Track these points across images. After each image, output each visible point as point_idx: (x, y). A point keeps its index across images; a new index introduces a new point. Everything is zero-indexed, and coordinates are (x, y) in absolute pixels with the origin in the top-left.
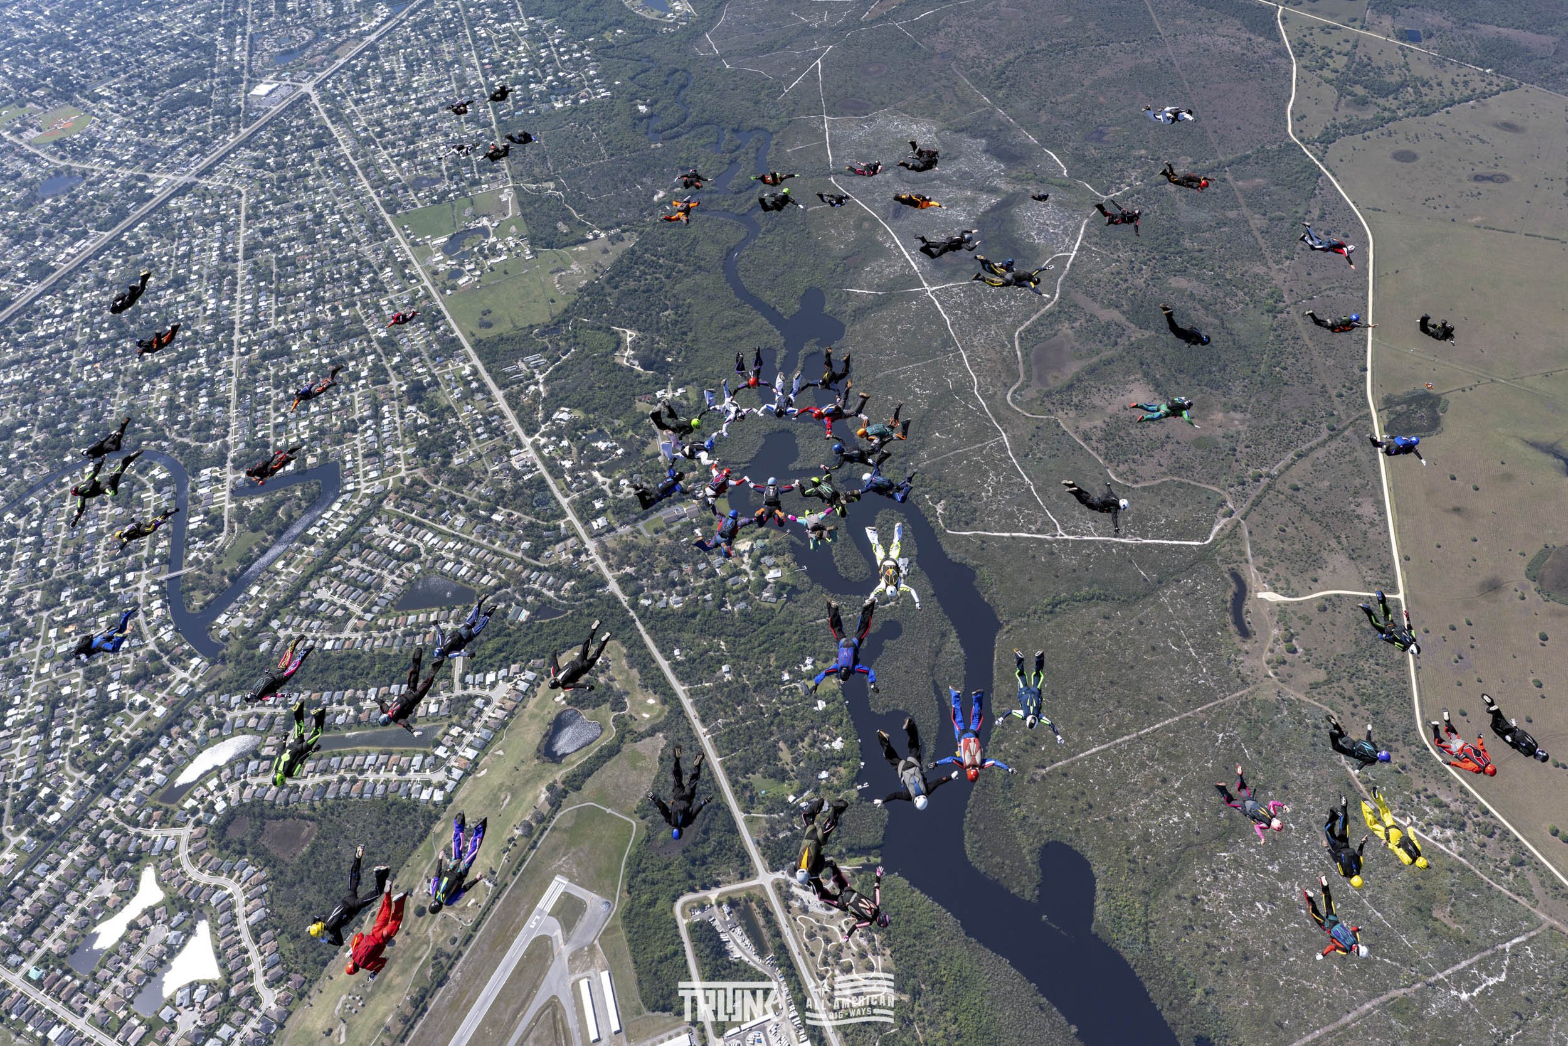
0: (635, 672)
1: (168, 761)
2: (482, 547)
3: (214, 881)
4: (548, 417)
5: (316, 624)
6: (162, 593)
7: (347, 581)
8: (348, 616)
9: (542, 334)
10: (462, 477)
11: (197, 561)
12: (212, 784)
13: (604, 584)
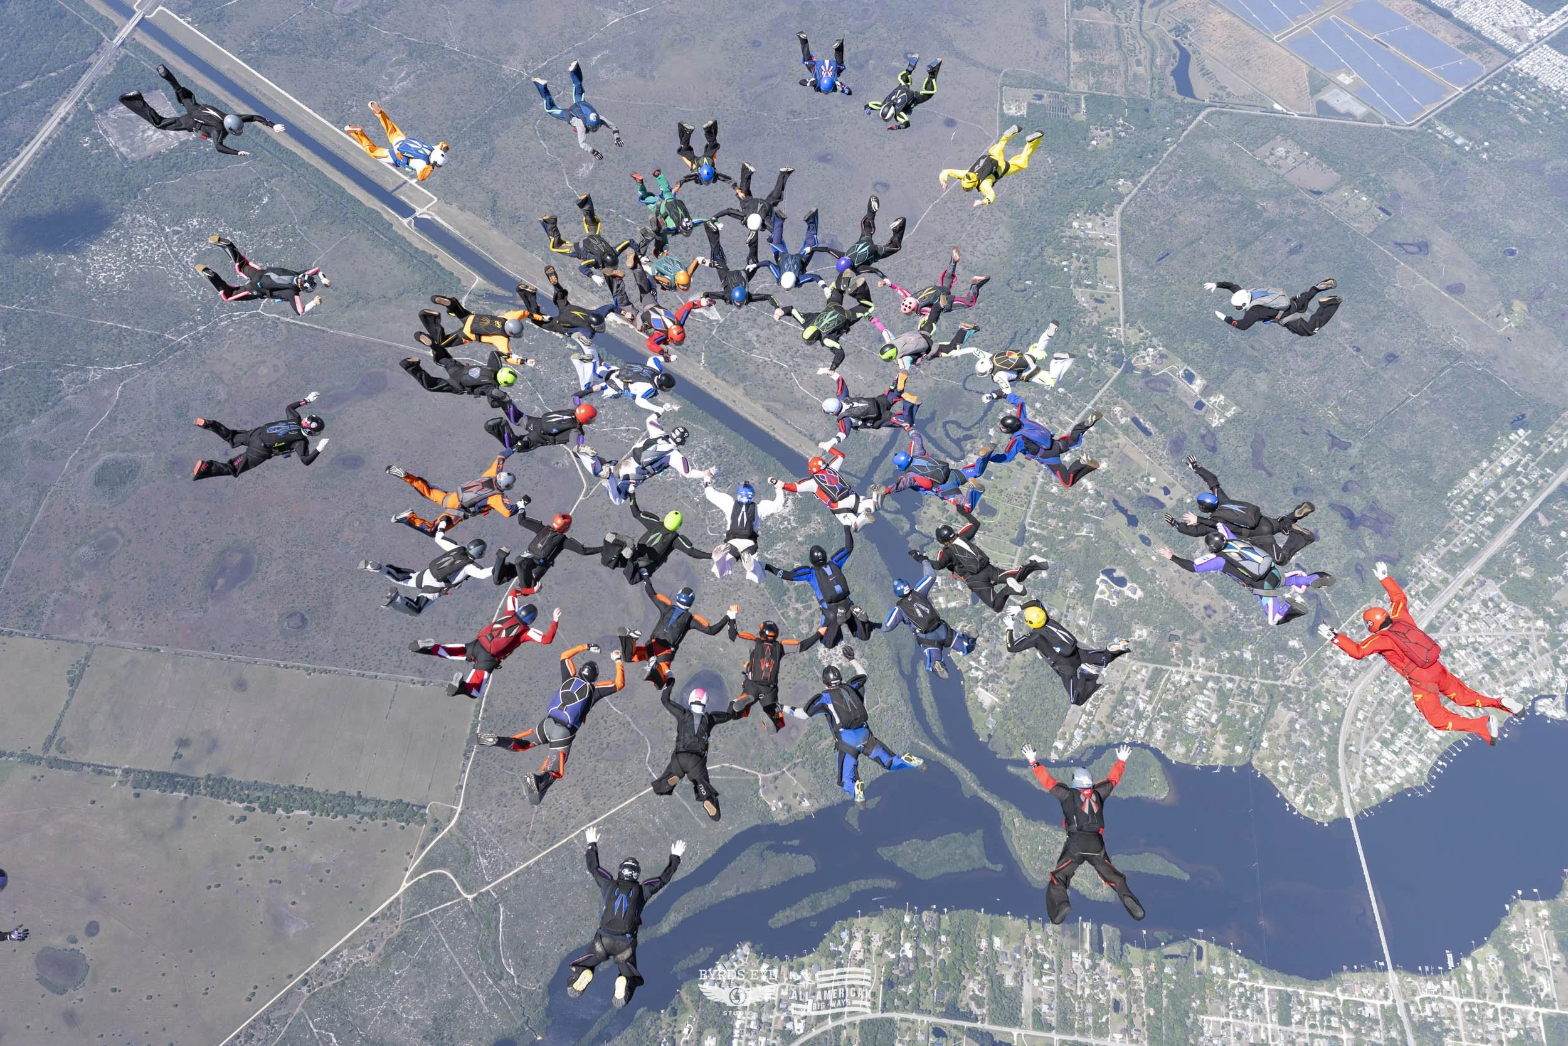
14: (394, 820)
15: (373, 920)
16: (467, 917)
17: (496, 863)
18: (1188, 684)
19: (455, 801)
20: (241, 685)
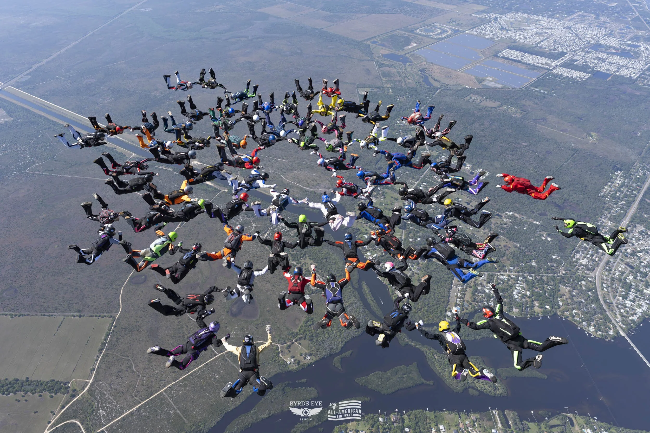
14: (47, 392)
17: (111, 412)
18: (509, 280)
19: (89, 378)
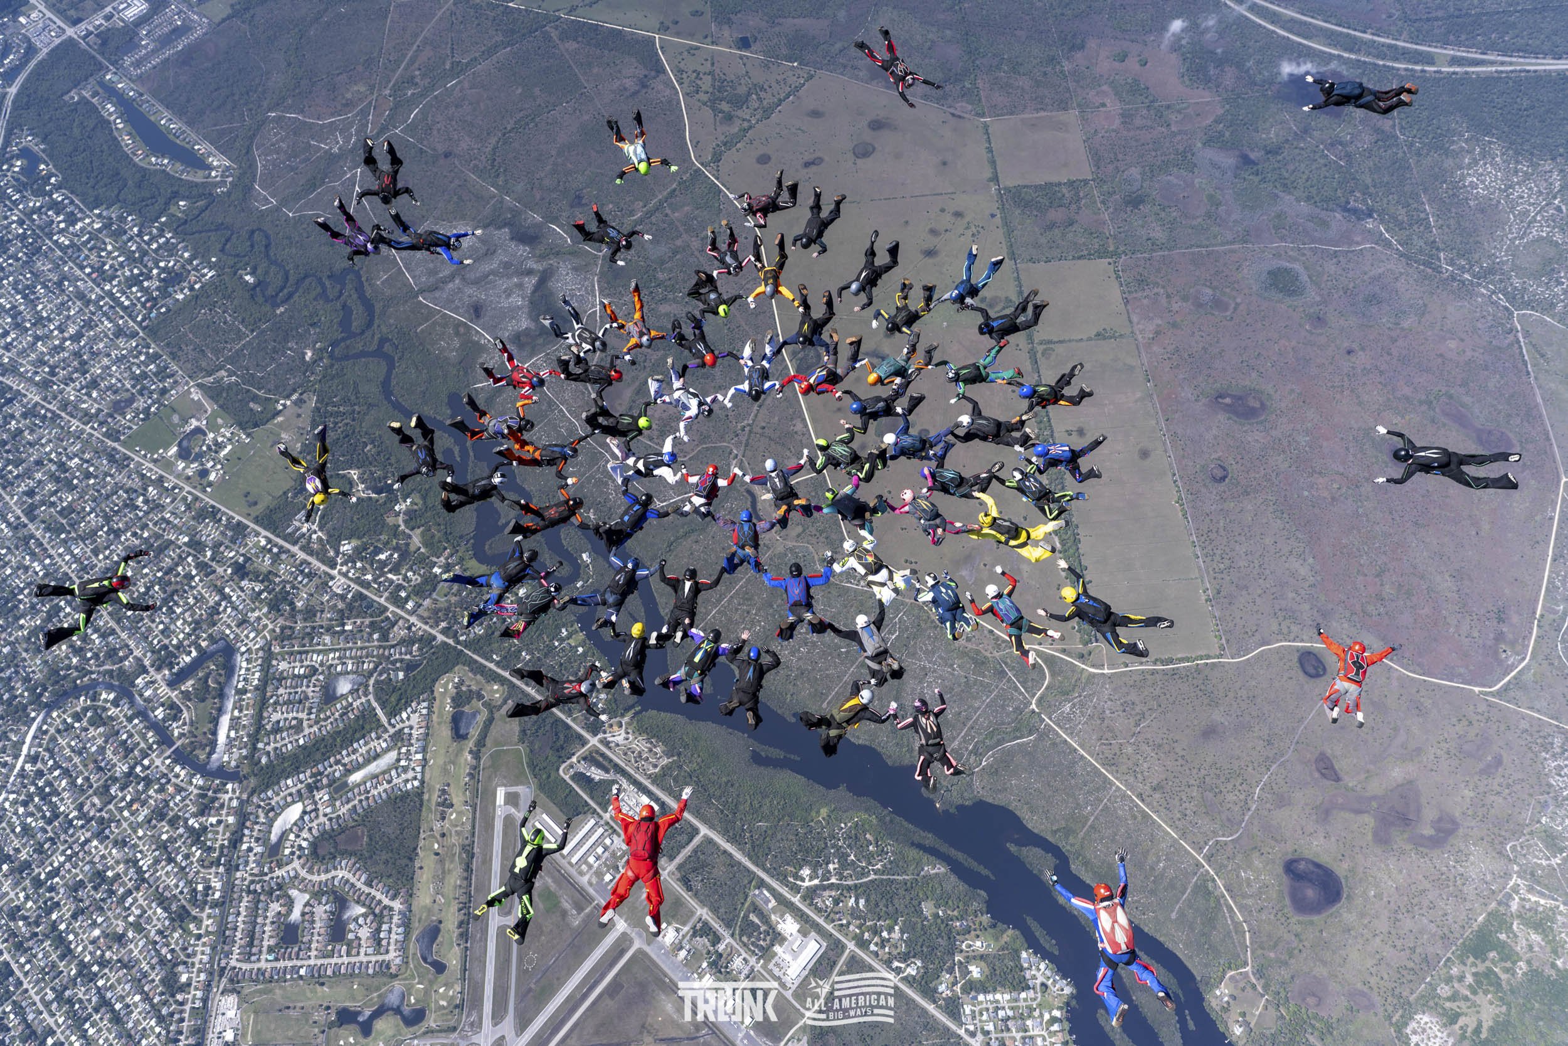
0: (479, 677)
1: (257, 840)
2: (351, 649)
3: (329, 876)
4: (337, 553)
5: (285, 734)
6: (175, 761)
7: (285, 703)
8: (301, 721)
9: (295, 496)
10: (310, 613)
11: (182, 735)
12: (292, 837)
13: (435, 638)
15: (991, 632)
16: (1016, 709)
17: (1070, 720)
20: (1145, 454)
